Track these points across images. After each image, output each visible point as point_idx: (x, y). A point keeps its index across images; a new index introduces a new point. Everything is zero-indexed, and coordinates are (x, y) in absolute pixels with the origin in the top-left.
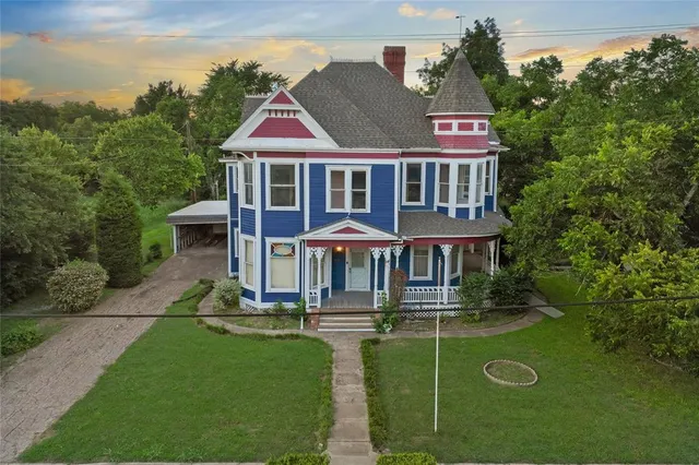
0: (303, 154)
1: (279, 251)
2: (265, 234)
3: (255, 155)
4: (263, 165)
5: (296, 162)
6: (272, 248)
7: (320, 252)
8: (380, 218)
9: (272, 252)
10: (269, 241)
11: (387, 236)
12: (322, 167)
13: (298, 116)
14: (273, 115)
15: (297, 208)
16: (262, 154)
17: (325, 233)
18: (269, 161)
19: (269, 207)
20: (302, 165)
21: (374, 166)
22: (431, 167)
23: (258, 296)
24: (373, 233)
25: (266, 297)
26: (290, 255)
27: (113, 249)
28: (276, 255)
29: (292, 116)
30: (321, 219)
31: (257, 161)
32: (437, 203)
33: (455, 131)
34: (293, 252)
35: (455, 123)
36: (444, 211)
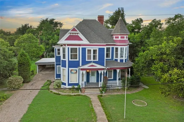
0: (80, 45)
1: (73, 72)
2: (69, 67)
3: (66, 45)
4: (68, 48)
5: (78, 47)
6: (71, 71)
7: (84, 72)
8: (101, 62)
9: (71, 72)
10: (70, 69)
11: (103, 67)
12: (85, 48)
13: (78, 35)
14: (71, 34)
15: (78, 60)
16: (68, 45)
17: (86, 67)
18: (70, 47)
19: (70, 60)
20: (79, 48)
21: (99, 48)
22: (113, 48)
23: (67, 84)
24: (99, 66)
25: (69, 85)
26: (76, 73)
27: (23, 72)
28: (72, 73)
29: (76, 34)
30: (85, 63)
31: (67, 47)
32: (114, 58)
33: (120, 39)
34: (77, 72)
35: (120, 36)
36: (116, 60)
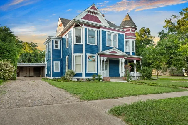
0: (98, 28)
2: (87, 52)
3: (83, 25)
4: (86, 29)
5: (96, 30)
6: (88, 57)
7: (105, 59)
9: (88, 59)
10: (88, 55)
12: (105, 32)
13: (97, 16)
14: (89, 14)
15: (96, 44)
17: (107, 52)
18: (88, 28)
19: (87, 43)
23: (84, 74)
24: (120, 53)
25: (87, 74)
26: (94, 60)
28: (89, 60)
29: (95, 15)
30: (105, 48)
31: (84, 27)
36: (128, 53)
